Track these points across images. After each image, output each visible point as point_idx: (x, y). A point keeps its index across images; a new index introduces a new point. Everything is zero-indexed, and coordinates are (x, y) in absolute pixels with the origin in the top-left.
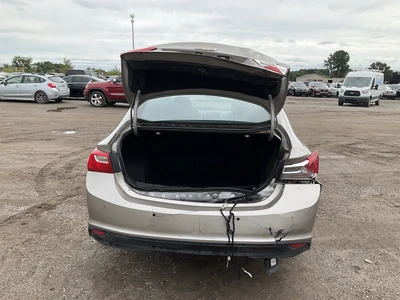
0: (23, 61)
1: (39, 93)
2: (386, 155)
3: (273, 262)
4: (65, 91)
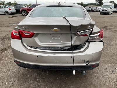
0: (2, 2)
1: (6, 12)
3: (84, 72)
4: (14, 11)
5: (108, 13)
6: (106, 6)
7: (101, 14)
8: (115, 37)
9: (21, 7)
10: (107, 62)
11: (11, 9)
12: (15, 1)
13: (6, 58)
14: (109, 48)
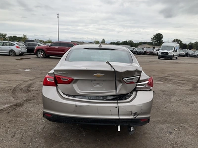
0: (2, 35)
1: (12, 51)
2: (182, 82)
3: (132, 129)
4: (25, 50)
5: (170, 58)
6: (167, 46)
7: (159, 58)
8: (178, 91)
9: (36, 45)
10: (164, 122)
11: (19, 46)
12: (25, 35)
13: (24, 115)
14: (168, 105)
